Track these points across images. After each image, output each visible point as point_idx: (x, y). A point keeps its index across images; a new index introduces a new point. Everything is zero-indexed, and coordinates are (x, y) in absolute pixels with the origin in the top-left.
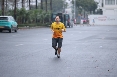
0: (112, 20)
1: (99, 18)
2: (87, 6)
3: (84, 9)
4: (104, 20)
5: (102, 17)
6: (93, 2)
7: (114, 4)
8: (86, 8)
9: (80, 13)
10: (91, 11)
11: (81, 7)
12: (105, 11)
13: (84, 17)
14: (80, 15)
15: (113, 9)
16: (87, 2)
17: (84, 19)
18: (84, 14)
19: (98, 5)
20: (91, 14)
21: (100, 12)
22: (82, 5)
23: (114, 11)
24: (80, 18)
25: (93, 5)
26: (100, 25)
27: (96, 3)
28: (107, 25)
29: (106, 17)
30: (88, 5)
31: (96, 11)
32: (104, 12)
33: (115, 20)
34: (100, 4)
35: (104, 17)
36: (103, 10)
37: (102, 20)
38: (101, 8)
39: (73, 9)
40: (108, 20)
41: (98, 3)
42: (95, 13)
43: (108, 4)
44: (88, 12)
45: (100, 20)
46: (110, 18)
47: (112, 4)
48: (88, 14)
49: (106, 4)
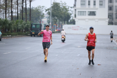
0: (84, 29)
1: (72, 27)
2: (61, 17)
3: (59, 20)
4: (77, 30)
5: (75, 27)
6: (67, 13)
7: (86, 15)
8: (61, 18)
9: (55, 22)
10: (65, 21)
11: (56, 18)
12: (77, 21)
13: (59, 27)
14: (55, 25)
15: (84, 20)
16: (62, 13)
17: (59, 28)
18: (59, 24)
19: (71, 16)
20: (65, 24)
21: (73, 22)
22: (57, 16)
23: (86, 21)
24: (56, 27)
25: (66, 16)
26: (73, 34)
27: (70, 14)
28: (79, 34)
29: (79, 27)
30: (63, 16)
31: (69, 21)
32: (76, 23)
33: (86, 29)
34: (73, 15)
35: (77, 27)
36: (76, 20)
37: (75, 29)
38: (74, 18)
39: (48, 19)
40: (81, 29)
41: (71, 14)
42: (68, 23)
43: (80, 15)
44: (62, 22)
45: (73, 29)
46: (82, 28)
47: (83, 15)
48: (62, 24)
49: (78, 15)
